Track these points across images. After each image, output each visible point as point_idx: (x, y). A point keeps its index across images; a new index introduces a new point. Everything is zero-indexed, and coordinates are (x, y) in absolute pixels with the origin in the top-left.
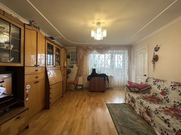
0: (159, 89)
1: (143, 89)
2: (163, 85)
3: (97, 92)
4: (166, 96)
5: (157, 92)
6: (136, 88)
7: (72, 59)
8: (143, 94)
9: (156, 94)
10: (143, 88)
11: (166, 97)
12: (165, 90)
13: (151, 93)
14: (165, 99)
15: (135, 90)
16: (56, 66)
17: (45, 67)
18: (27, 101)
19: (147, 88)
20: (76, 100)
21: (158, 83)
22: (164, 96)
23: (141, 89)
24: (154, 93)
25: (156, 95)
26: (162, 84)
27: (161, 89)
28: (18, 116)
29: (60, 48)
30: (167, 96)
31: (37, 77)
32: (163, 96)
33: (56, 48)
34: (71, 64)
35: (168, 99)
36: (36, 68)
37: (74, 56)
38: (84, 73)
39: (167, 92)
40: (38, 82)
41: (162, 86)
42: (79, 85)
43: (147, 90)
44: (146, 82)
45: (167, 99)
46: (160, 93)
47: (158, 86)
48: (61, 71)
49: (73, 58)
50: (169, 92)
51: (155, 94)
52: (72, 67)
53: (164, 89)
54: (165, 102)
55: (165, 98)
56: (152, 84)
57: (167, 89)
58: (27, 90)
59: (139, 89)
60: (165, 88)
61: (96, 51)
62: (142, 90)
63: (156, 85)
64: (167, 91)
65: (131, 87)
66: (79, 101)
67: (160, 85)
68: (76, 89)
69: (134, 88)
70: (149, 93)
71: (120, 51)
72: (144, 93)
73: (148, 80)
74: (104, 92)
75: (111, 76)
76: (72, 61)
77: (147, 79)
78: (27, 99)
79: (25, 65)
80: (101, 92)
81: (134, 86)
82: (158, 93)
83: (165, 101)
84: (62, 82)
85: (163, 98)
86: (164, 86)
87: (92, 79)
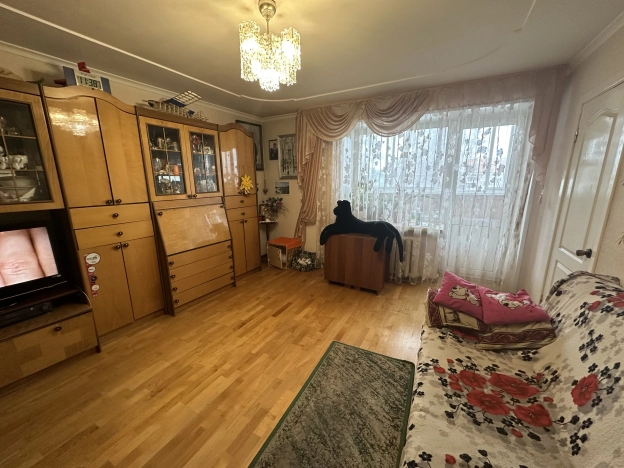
0: (584, 358)
1: (503, 330)
2: (615, 343)
3: (352, 287)
4: (586, 413)
5: (565, 367)
6: (469, 314)
7: (284, 162)
8: (497, 351)
9: (555, 379)
10: (506, 325)
11: (583, 418)
12: (609, 376)
13: (536, 360)
14: (571, 426)
15: (458, 320)
16: (199, 196)
17: (149, 202)
18: (96, 293)
19: (528, 327)
20: (258, 305)
21: (600, 321)
22: (580, 405)
23: (497, 324)
24: (548, 368)
25: (552, 380)
26: (614, 333)
27: (592, 359)
28: (57, 325)
29: (214, 133)
30: (593, 415)
31: (119, 234)
32: (575, 407)
33: (192, 134)
34: (282, 178)
35: (584, 439)
36: (113, 209)
37: (289, 150)
38: (319, 214)
39: (604, 395)
40: (126, 246)
41: (604, 350)
42: (305, 253)
43: (522, 338)
44: (552, 293)
45: (580, 434)
46: (575, 383)
47: (586, 340)
48: (223, 210)
49: (287, 157)
50: (616, 399)
51: (549, 378)
52: (286, 190)
53: (606, 372)
54: (563, 443)
55: (575, 420)
56: (569, 316)
57: (617, 380)
58: (91, 265)
59: (480, 321)
60: (611, 366)
61: (365, 125)
62: (497, 330)
63: (585, 330)
64: (610, 390)
65: (445, 306)
66: (263, 310)
67: (600, 338)
68: (291, 265)
69: (455, 312)
70: (527, 358)
71: (489, 108)
72: (498, 346)
73: (564, 287)
74: (375, 292)
75: (424, 232)
76: (284, 168)
77: (563, 282)
78: (95, 288)
79: (70, 205)
80: (363, 289)
81: (457, 301)
82: (563, 375)
83: (566, 435)
84: (229, 243)
85: (568, 419)
86: (617, 352)
87: (334, 239)
